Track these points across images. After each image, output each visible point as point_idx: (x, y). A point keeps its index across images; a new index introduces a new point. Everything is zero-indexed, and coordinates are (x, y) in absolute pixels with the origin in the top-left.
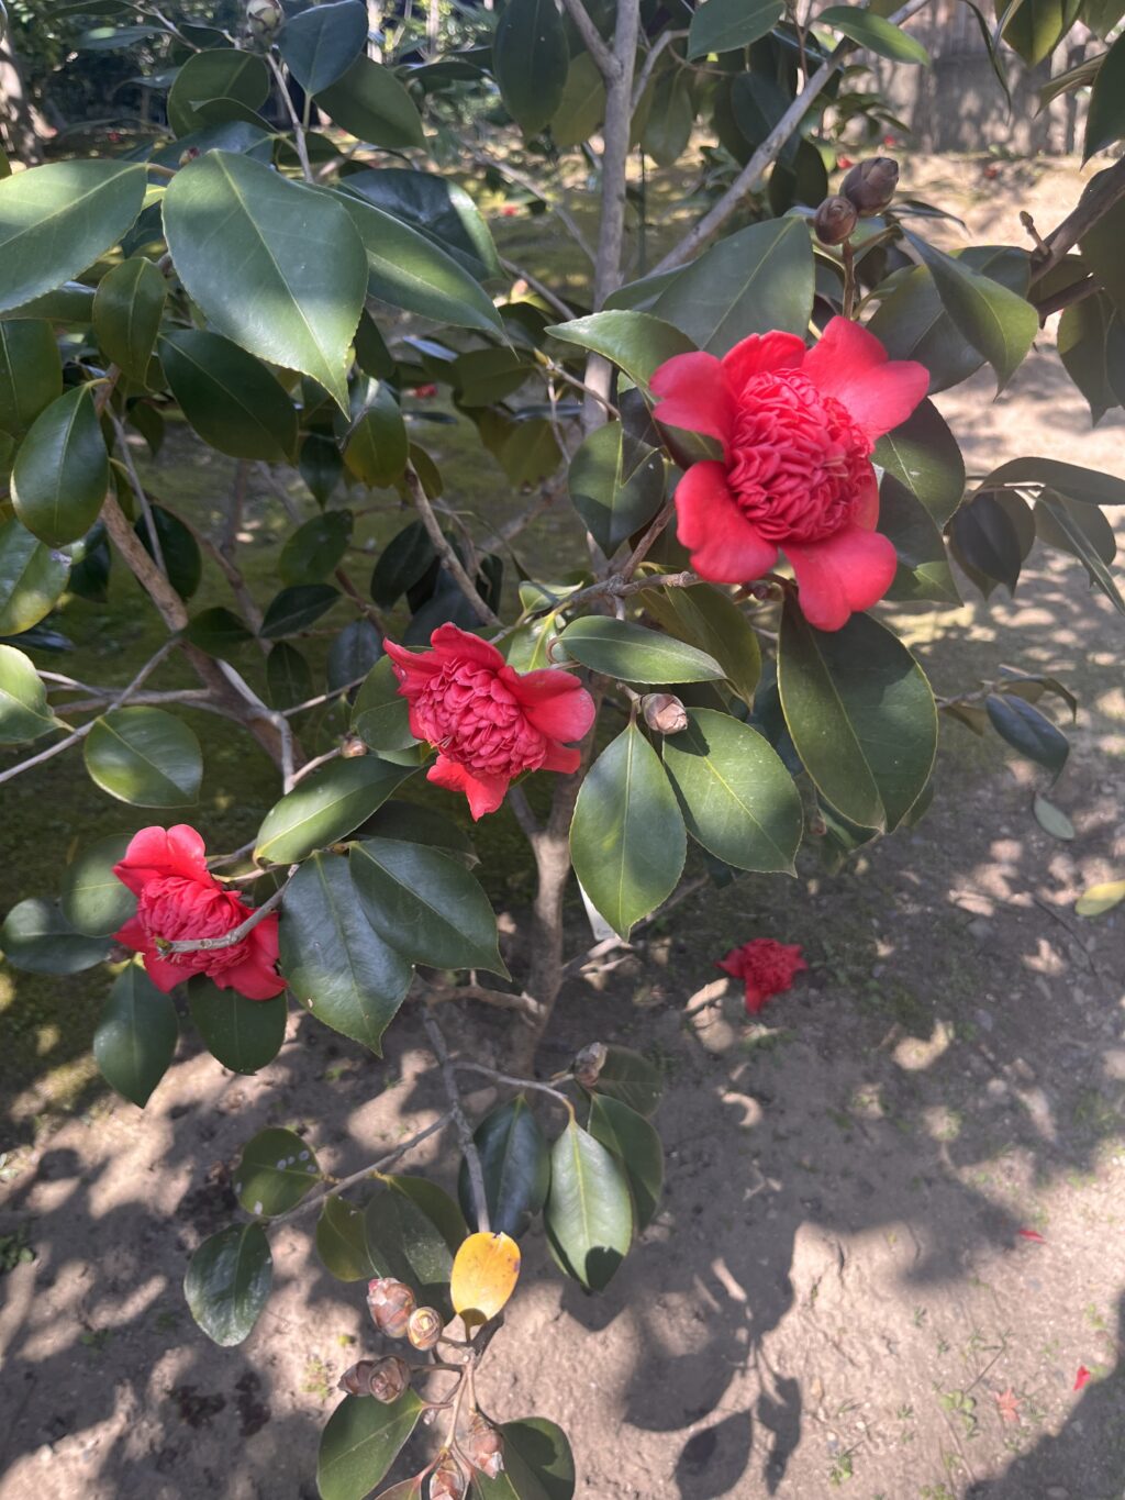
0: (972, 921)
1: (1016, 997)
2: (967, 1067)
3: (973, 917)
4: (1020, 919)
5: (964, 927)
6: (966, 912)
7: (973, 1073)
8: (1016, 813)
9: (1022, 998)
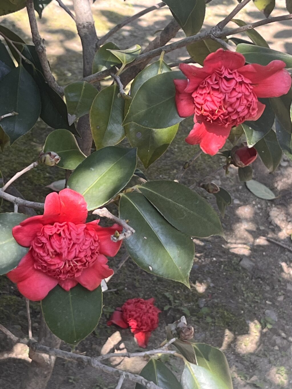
0: (241, 260)
1: (281, 299)
2: (274, 345)
3: (241, 257)
4: (264, 253)
5: (238, 264)
6: (236, 255)
7: (279, 347)
8: (238, 190)
9: (284, 298)
